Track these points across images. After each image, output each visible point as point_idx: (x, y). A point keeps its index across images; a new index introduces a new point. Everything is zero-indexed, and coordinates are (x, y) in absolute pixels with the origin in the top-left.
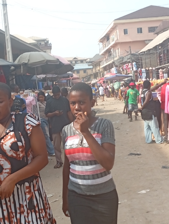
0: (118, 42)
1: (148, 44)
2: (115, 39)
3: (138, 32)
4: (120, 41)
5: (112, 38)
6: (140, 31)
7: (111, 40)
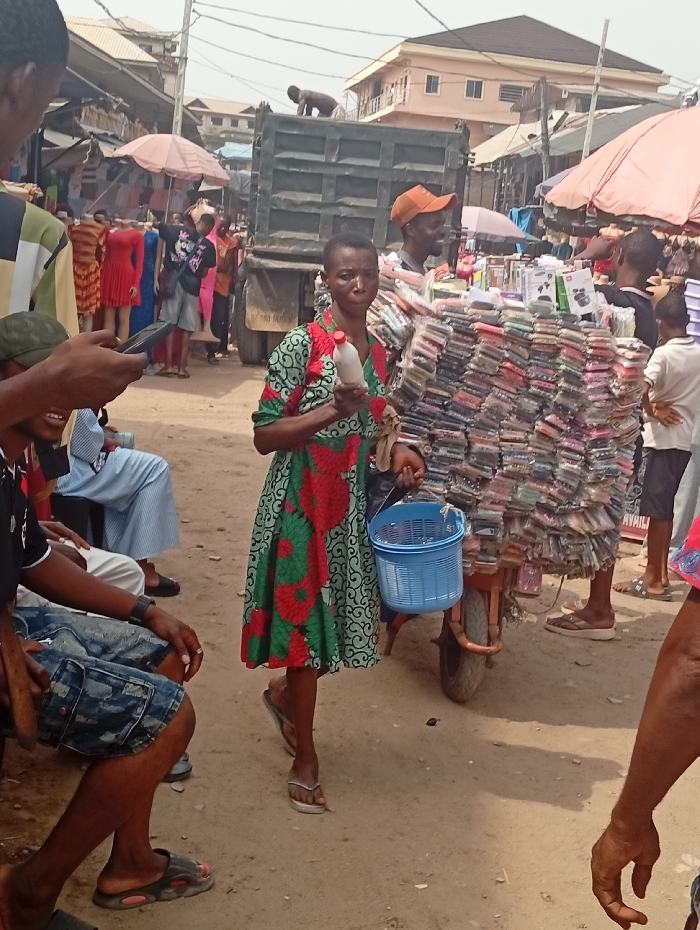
0: (402, 109)
1: (492, 137)
2: (399, 99)
3: (469, 94)
4: (411, 108)
5: (389, 95)
6: (475, 89)
7: (384, 98)
